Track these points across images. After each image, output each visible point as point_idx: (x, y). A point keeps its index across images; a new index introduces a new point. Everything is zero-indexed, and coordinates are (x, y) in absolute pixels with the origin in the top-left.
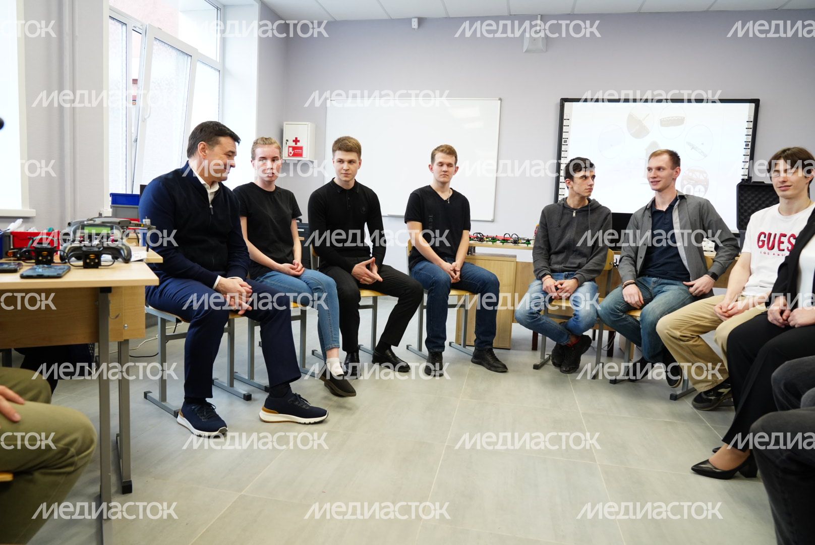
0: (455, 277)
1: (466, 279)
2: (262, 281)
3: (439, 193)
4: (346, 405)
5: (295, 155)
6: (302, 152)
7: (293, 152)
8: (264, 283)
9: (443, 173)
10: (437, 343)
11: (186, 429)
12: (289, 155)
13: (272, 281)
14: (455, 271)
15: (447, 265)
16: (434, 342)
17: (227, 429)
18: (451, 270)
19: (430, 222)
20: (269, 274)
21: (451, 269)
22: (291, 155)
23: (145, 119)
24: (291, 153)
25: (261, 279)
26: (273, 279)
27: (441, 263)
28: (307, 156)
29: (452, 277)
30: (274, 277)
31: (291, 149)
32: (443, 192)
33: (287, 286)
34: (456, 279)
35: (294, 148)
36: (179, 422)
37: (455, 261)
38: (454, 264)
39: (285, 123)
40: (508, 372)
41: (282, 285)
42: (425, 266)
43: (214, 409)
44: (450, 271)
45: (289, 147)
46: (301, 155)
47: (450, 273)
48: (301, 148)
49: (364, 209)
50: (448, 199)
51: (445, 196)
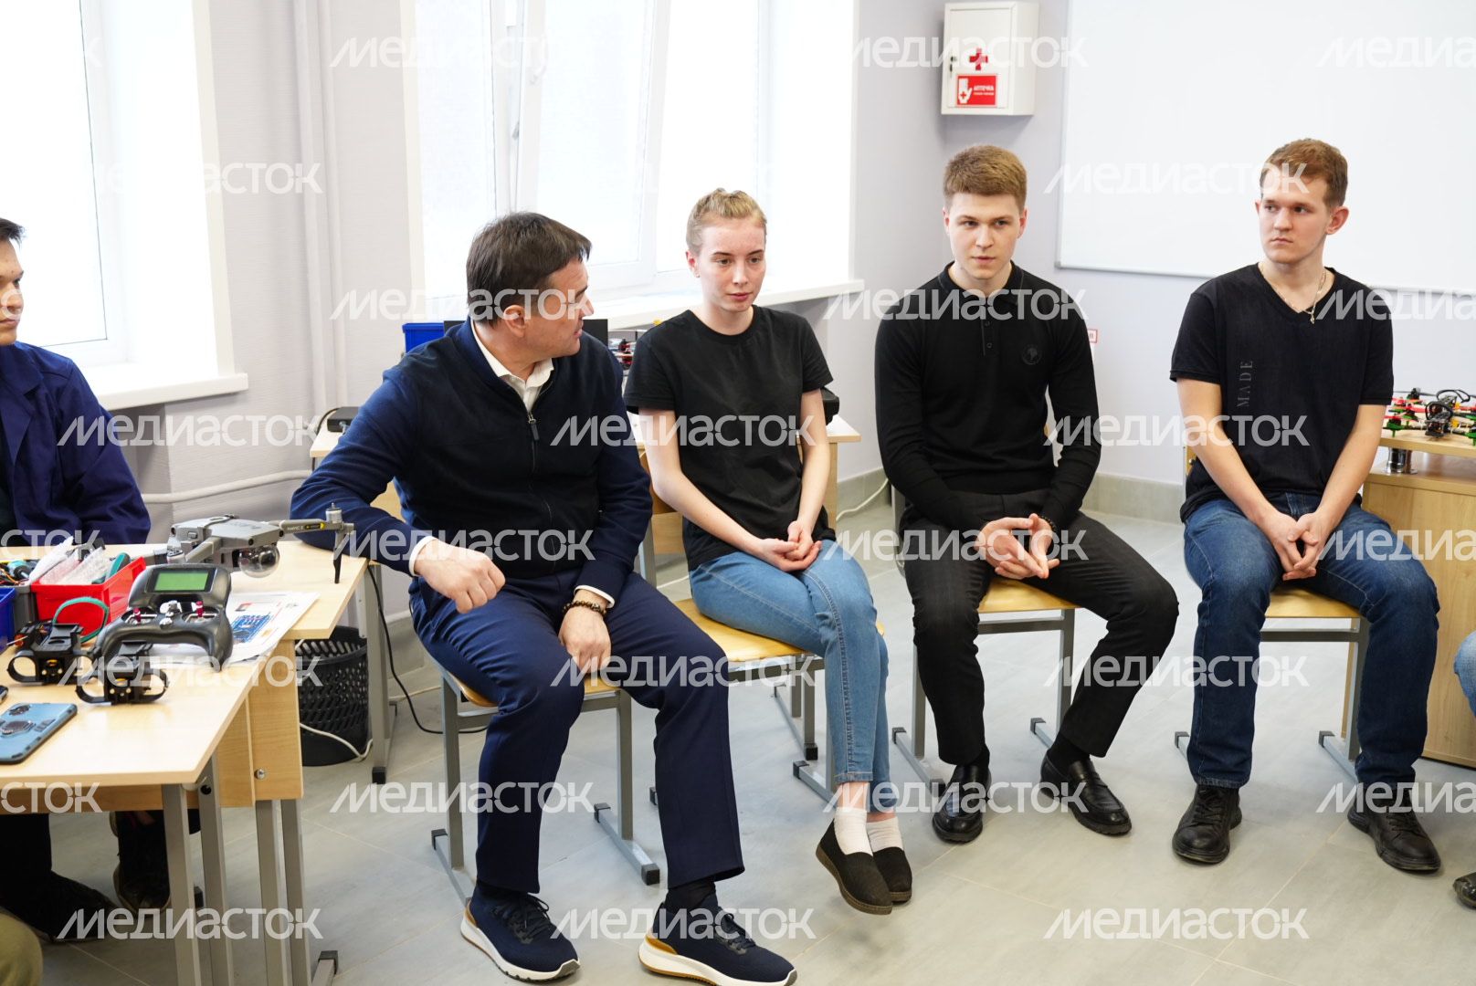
0: (1301, 562)
1: (1338, 571)
2: (709, 577)
3: (1283, 292)
4: (879, 936)
5: (975, 100)
6: (994, 91)
7: (968, 93)
8: (712, 582)
9: (1276, 234)
10: (1220, 762)
11: (481, 952)
12: (959, 102)
13: (733, 578)
14: (1301, 545)
15: (1280, 525)
16: (1209, 759)
17: (578, 962)
18: (1291, 542)
19: (1244, 384)
20: (724, 560)
21: (1290, 538)
22: (964, 101)
23: (536, 78)
24: (964, 95)
25: (707, 573)
26: (731, 575)
27: (1263, 514)
28: (1007, 103)
29: (1293, 562)
30: (734, 568)
31: (964, 82)
32: (1295, 286)
33: (759, 598)
34: (1302, 569)
35: (973, 81)
36: (465, 934)
37: (1313, 510)
38: (1305, 518)
39: (949, 6)
40: (1442, 873)
41: (750, 593)
42: (1210, 523)
43: (545, 911)
44: (1284, 542)
45: (960, 77)
46: (990, 100)
47: (1285, 550)
48: (990, 80)
49: (1033, 352)
50: (1310, 309)
51: (1299, 300)
